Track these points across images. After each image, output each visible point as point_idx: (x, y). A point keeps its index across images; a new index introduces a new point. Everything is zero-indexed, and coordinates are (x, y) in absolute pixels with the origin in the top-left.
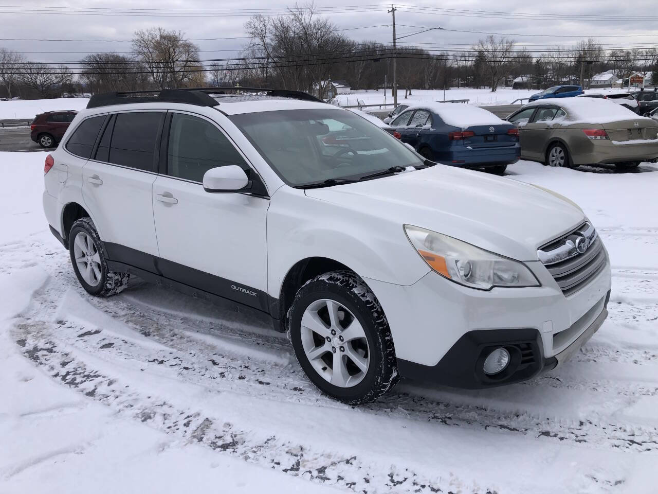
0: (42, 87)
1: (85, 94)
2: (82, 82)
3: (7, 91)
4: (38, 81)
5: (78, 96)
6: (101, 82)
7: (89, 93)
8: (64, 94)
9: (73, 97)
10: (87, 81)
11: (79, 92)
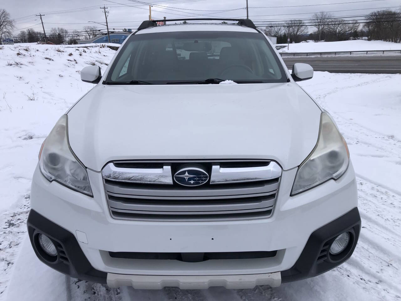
0: (339, 34)
1: (364, 38)
2: (364, 30)
3: (319, 37)
4: (338, 30)
5: (359, 39)
6: (376, 30)
7: (366, 37)
8: (351, 38)
9: (356, 40)
10: (367, 29)
11: (360, 37)
